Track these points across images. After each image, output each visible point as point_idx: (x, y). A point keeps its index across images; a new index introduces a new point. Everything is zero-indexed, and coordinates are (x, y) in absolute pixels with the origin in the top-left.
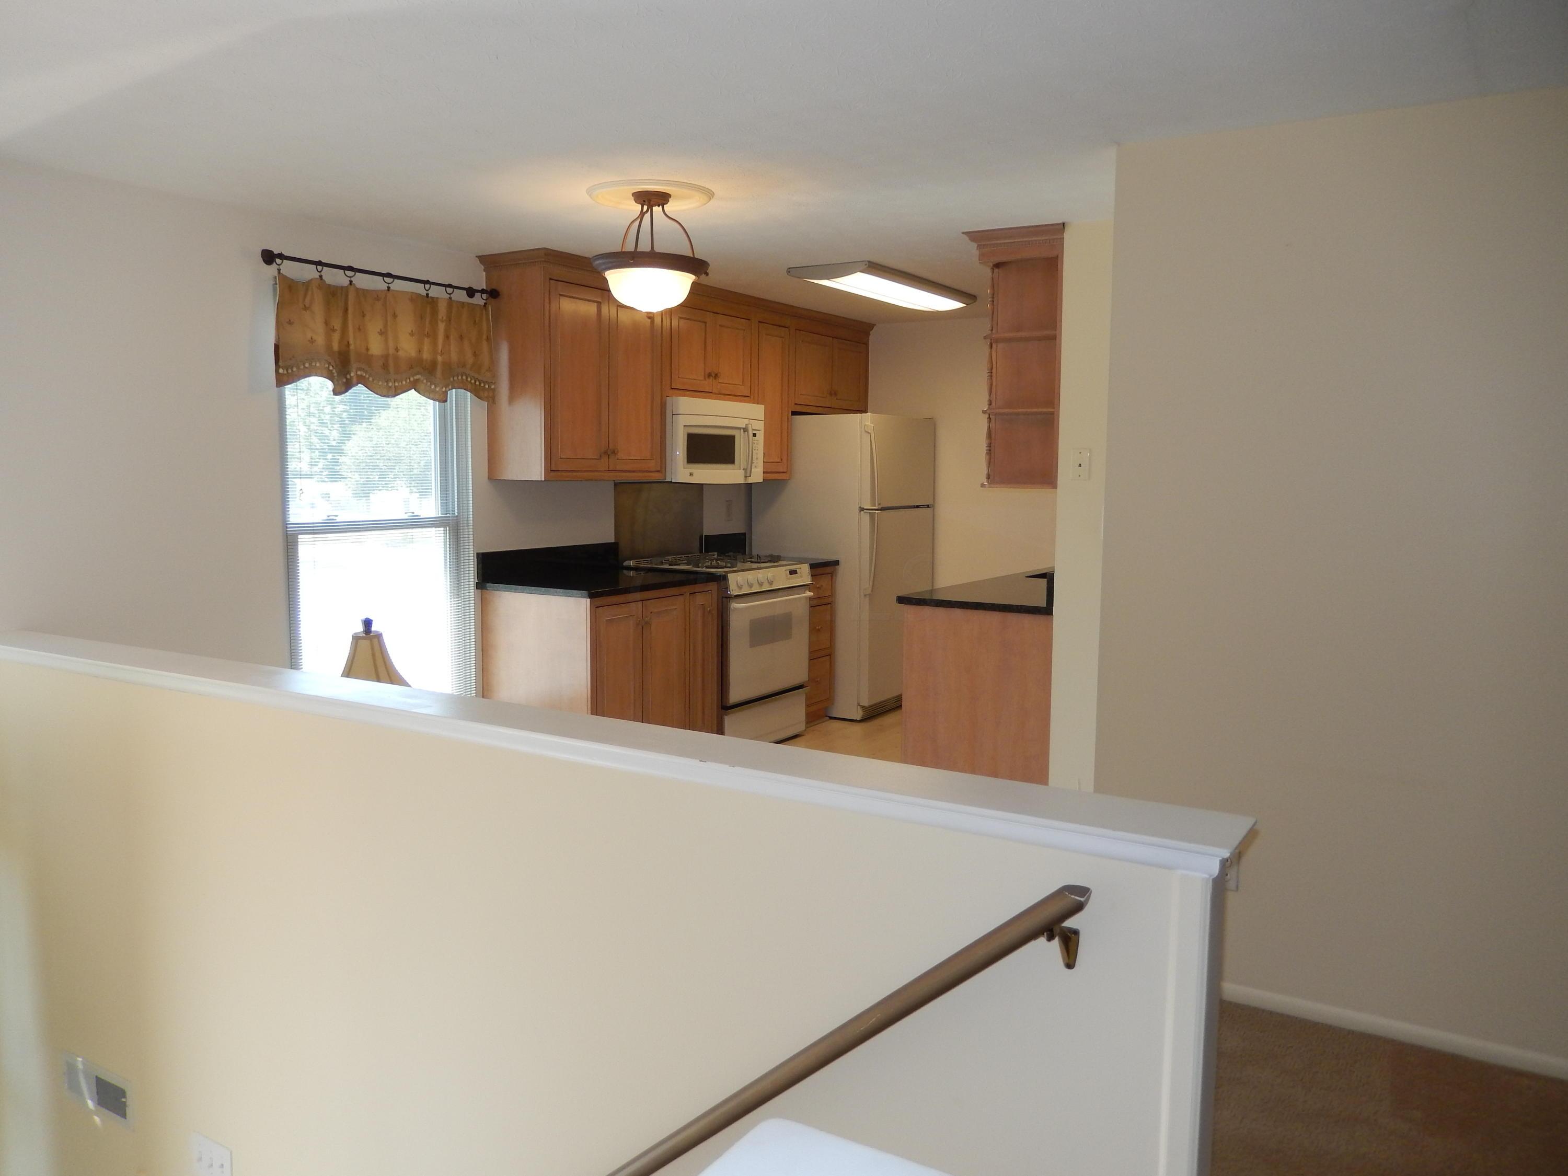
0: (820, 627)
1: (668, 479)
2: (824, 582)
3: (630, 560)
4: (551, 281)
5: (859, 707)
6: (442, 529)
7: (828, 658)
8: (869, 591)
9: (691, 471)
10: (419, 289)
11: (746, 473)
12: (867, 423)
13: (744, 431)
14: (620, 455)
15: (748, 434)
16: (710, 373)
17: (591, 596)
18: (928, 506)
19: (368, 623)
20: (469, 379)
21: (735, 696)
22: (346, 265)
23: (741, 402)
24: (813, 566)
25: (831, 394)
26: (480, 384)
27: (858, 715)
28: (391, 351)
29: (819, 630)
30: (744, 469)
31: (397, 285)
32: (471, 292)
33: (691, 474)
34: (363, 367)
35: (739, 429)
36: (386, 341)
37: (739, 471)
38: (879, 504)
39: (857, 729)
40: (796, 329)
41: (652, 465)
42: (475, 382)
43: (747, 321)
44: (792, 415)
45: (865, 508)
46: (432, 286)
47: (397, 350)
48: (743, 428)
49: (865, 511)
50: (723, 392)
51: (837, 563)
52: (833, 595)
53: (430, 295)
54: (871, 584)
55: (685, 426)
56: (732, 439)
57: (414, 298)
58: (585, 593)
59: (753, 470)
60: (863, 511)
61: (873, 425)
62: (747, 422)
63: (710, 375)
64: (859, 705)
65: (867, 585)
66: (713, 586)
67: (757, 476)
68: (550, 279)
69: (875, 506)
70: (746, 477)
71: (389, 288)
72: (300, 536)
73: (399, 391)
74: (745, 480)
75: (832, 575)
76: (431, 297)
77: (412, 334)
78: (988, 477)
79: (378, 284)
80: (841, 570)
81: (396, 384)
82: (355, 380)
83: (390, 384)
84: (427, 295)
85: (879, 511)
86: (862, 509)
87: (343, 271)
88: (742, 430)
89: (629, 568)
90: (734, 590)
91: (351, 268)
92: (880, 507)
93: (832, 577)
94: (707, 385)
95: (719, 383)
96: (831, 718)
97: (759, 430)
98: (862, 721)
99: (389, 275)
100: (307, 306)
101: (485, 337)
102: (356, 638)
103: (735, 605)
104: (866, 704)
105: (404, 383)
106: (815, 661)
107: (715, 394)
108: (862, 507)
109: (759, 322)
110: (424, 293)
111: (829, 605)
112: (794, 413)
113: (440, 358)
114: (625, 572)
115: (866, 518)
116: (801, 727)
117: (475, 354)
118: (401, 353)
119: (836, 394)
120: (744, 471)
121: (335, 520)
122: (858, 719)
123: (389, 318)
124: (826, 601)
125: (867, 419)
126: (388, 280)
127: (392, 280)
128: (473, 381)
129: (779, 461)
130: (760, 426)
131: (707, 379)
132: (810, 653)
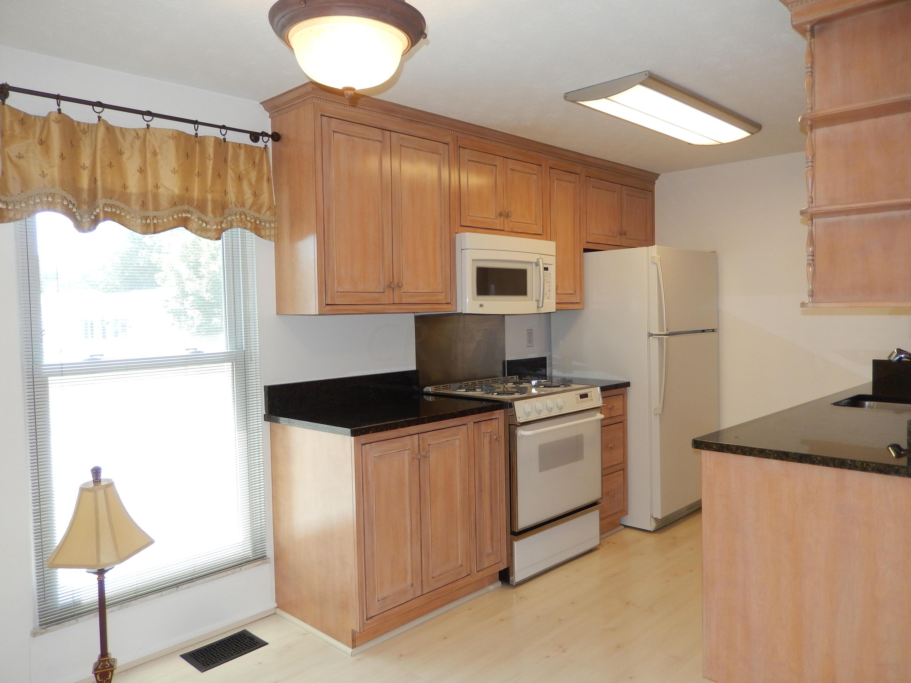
0: (612, 445)
1: (459, 311)
2: (617, 403)
3: (429, 386)
4: (323, 117)
5: (652, 519)
6: (230, 364)
7: (622, 472)
8: (660, 412)
9: (481, 302)
10: (189, 129)
11: (538, 304)
12: (653, 255)
13: (536, 265)
14: (405, 288)
15: (539, 267)
16: (501, 212)
17: (354, 434)
18: (713, 330)
19: (96, 472)
20: (248, 219)
21: (523, 522)
22: (95, 100)
23: (534, 238)
24: (603, 389)
25: (621, 234)
26: (261, 222)
27: (651, 526)
28: (150, 187)
29: (612, 448)
30: (536, 300)
31: (156, 123)
32: (255, 136)
33: (481, 306)
34: (113, 203)
35: (532, 263)
36: (145, 178)
37: (532, 302)
38: (667, 330)
39: (650, 539)
40: (586, 176)
41: (441, 298)
42: (255, 221)
43: (538, 166)
44: (584, 252)
45: (654, 333)
46: (199, 126)
47: (157, 187)
48: (536, 263)
49: (653, 336)
50: (516, 230)
51: (627, 384)
52: (624, 414)
53: (198, 135)
54: (661, 405)
55: (473, 260)
56: (523, 273)
57: (179, 135)
58: (348, 430)
59: (544, 301)
60: (652, 336)
61: (659, 256)
62: (538, 256)
63: (501, 215)
64: (652, 517)
65: (657, 404)
66: (499, 414)
67: (550, 306)
68: (322, 115)
69: (663, 331)
70: (538, 307)
71: (148, 126)
72: (50, 378)
73: (160, 229)
74: (538, 310)
75: (624, 395)
76: (200, 136)
77: (174, 172)
78: (812, 294)
79: (138, 122)
80: (632, 392)
81: (155, 221)
82: (102, 216)
83: (148, 221)
84: (196, 134)
85: (668, 336)
86: (651, 335)
87: (92, 106)
88: (534, 265)
89: (428, 394)
90: (521, 418)
91: (99, 104)
92: (668, 332)
93: (623, 397)
94: (498, 223)
95: (511, 222)
96: (626, 527)
97: (550, 265)
98: (655, 531)
99: (149, 113)
100: (43, 139)
101: (265, 178)
102: (83, 490)
103: (521, 432)
104: (659, 517)
105: (165, 220)
106: (607, 477)
107: (507, 231)
108: (651, 333)
109: (550, 168)
110: (193, 133)
111: (621, 424)
112: (586, 250)
113: (209, 196)
114: (425, 397)
115: (655, 342)
116: (595, 542)
117: (255, 195)
118: (161, 190)
119: (625, 234)
120: (536, 303)
121: (100, 359)
122: (652, 530)
123: (149, 155)
124: (619, 420)
125: (653, 251)
126: (148, 118)
127: (151, 118)
128: (253, 221)
129: (572, 292)
130: (551, 262)
131: (498, 218)
132: (603, 469)
